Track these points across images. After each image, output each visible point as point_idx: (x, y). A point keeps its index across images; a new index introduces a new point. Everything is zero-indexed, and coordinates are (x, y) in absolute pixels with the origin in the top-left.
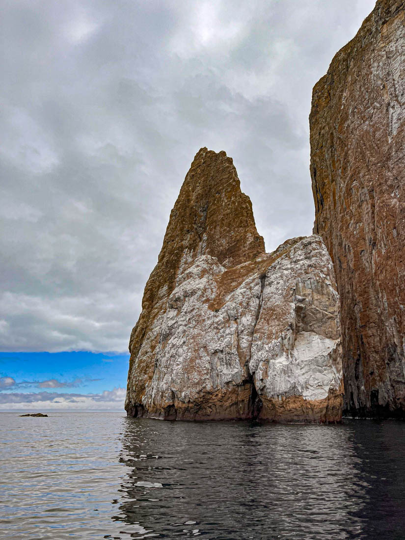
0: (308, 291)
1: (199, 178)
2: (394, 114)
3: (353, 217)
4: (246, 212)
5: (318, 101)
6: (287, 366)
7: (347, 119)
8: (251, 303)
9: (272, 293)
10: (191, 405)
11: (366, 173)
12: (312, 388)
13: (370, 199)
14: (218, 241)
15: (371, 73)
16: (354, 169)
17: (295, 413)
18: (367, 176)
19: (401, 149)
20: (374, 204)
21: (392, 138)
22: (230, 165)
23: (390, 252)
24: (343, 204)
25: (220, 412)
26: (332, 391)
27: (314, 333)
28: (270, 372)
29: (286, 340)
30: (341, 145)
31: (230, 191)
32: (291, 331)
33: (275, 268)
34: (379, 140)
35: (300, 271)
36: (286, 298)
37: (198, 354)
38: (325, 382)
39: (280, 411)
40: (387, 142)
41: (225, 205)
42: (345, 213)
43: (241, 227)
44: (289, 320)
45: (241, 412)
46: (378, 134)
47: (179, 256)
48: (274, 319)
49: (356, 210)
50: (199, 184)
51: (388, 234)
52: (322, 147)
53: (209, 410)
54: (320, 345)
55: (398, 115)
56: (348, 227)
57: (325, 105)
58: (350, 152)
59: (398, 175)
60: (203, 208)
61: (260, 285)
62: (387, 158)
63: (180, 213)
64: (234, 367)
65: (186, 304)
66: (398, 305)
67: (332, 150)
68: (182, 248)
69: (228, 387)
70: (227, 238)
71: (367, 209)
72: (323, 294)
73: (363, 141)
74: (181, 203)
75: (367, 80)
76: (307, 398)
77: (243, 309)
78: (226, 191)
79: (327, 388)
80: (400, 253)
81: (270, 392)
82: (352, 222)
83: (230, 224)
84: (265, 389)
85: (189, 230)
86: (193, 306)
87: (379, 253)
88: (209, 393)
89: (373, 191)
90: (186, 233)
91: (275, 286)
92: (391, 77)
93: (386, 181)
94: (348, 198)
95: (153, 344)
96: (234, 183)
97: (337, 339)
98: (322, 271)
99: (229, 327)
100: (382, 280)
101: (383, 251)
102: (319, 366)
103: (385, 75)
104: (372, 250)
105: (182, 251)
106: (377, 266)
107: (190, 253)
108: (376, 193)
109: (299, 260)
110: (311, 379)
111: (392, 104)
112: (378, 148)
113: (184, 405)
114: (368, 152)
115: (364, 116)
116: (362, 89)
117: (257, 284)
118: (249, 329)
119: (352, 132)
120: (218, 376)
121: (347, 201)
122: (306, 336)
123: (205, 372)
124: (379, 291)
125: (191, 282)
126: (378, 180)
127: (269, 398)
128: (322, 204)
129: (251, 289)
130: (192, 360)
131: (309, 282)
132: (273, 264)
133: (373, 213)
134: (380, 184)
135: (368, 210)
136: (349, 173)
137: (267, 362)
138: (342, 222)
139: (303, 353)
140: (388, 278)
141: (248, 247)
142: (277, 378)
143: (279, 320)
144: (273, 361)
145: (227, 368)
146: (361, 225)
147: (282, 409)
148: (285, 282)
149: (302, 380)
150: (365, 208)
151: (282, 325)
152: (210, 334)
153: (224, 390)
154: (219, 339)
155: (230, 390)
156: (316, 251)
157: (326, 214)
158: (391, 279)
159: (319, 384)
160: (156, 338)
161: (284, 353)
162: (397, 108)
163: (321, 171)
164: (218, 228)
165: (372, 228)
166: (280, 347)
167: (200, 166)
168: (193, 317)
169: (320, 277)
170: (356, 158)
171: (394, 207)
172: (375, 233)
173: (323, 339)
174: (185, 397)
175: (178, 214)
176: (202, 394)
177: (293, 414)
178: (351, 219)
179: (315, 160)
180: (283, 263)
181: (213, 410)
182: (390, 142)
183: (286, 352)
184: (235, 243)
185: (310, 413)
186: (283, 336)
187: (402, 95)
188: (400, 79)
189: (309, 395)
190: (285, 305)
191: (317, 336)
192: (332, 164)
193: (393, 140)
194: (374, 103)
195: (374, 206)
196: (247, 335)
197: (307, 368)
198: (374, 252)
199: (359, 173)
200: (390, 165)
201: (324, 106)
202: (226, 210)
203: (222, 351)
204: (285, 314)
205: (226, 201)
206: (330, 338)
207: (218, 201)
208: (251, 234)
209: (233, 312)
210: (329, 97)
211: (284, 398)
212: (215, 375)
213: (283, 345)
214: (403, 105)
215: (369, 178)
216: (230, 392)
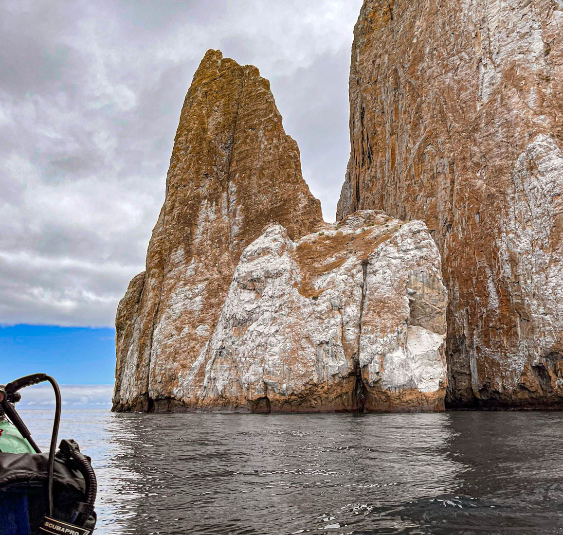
0: (420, 285)
1: (216, 98)
2: (485, 75)
3: (424, 189)
4: (295, 162)
5: (374, 14)
6: (405, 360)
7: (421, 59)
8: (355, 292)
9: (379, 283)
10: (293, 397)
11: (447, 141)
12: (425, 381)
13: (450, 173)
14: (256, 196)
15: (461, 11)
16: (430, 131)
17: (412, 404)
18: (448, 145)
19: (492, 123)
20: (454, 180)
21: (482, 105)
22: (267, 91)
23: (469, 238)
24: (410, 169)
25: (325, 404)
26: (441, 384)
27: (421, 327)
28: (387, 366)
29: (402, 334)
30: (412, 93)
31: (271, 130)
32: (406, 325)
33: (379, 254)
34: (464, 103)
35: (412, 263)
36: (399, 290)
37: (300, 344)
38: (436, 376)
39: (396, 403)
40: (475, 108)
41: (266, 149)
42: (413, 181)
43: (289, 182)
44: (404, 314)
45: (346, 404)
46: (463, 95)
47: (195, 209)
48: (386, 312)
49: (428, 180)
50: (218, 107)
51: (469, 218)
52: (376, 81)
53: (314, 402)
54: (430, 339)
55: (491, 78)
56: (415, 199)
57: (383, 24)
58: (423, 105)
59: (487, 153)
60: (225, 144)
61: (362, 272)
62: (474, 128)
63: (194, 148)
64: (340, 359)
65: (269, 286)
66: (473, 297)
67: (395, 93)
68: (198, 199)
69: (334, 379)
70: (270, 194)
71: (446, 184)
72: (433, 288)
73: (444, 97)
74: (193, 132)
75: (455, 18)
76: (422, 390)
77: (346, 298)
78: (264, 128)
79: (437, 381)
80: (483, 242)
81: (386, 385)
82: (421, 194)
83: (273, 176)
84: (380, 382)
85: (207, 174)
86: (282, 291)
87: (455, 237)
88: (315, 385)
89: (453, 164)
90: (203, 178)
91: (381, 276)
92: (486, 24)
93: (471, 156)
94: (418, 165)
95: (178, 325)
96: (276, 120)
97: (443, 334)
98: (433, 264)
99: (333, 317)
100: (455, 268)
101: (460, 236)
102: (429, 360)
103: (479, 20)
104: (446, 233)
105: (199, 202)
106: (450, 251)
107: (211, 206)
108: (457, 166)
109: (409, 250)
110: (424, 372)
111: (484, 62)
112: (463, 113)
113: (283, 398)
114: (451, 114)
115: (447, 65)
116: (447, 28)
117: (359, 271)
118: (355, 320)
119: (428, 80)
120: (324, 368)
121: (417, 167)
122: (414, 330)
123: (312, 364)
124: (451, 278)
125: (271, 260)
126: (462, 152)
127: (383, 391)
128: (369, 157)
129: (353, 276)
130: (293, 351)
131: (421, 275)
132: (376, 250)
133: (452, 190)
134: (464, 158)
135: (446, 186)
136: (423, 133)
137: (383, 355)
138: (407, 191)
139: (415, 348)
140: (464, 266)
141: (301, 212)
142: (396, 372)
143: (392, 313)
144: (391, 355)
145: (333, 361)
146: (433, 200)
147: (398, 400)
148: (394, 272)
149: (417, 373)
150: (442, 183)
151: (398, 319)
152: (312, 323)
153: (330, 382)
154: (324, 330)
155: (336, 382)
156: (426, 241)
157: (376, 172)
158: (467, 268)
159: (431, 377)
160: (179, 317)
161: (400, 347)
162: (490, 69)
163: (372, 114)
164: (254, 178)
165: (449, 208)
166: (396, 340)
167: (215, 79)
168: (285, 303)
169: (432, 270)
170: (432, 117)
171: (479, 189)
172: (452, 213)
173: (431, 334)
174: (287, 389)
175: (190, 148)
176: (309, 386)
177: (410, 405)
178: (420, 190)
179: (365, 98)
180: (388, 249)
181: (318, 402)
182: (478, 109)
183: (401, 346)
184: (282, 203)
185: (425, 404)
186: (400, 330)
187: (498, 53)
188: (497, 31)
189: (424, 387)
190: (398, 298)
191: (425, 331)
192: (394, 112)
193: (483, 109)
194: (461, 52)
195: (454, 183)
196: (353, 327)
197: (420, 362)
198: (447, 234)
199: (436, 137)
200: (477, 138)
201: (381, 25)
202: (267, 156)
203: (327, 343)
204: (400, 308)
205: (266, 143)
206: (438, 332)
207: (252, 140)
208: (304, 194)
209: (337, 302)
210: (389, 13)
211: (401, 391)
212: (321, 367)
213: (399, 339)
214: (498, 67)
215: (449, 147)
216: (336, 385)
